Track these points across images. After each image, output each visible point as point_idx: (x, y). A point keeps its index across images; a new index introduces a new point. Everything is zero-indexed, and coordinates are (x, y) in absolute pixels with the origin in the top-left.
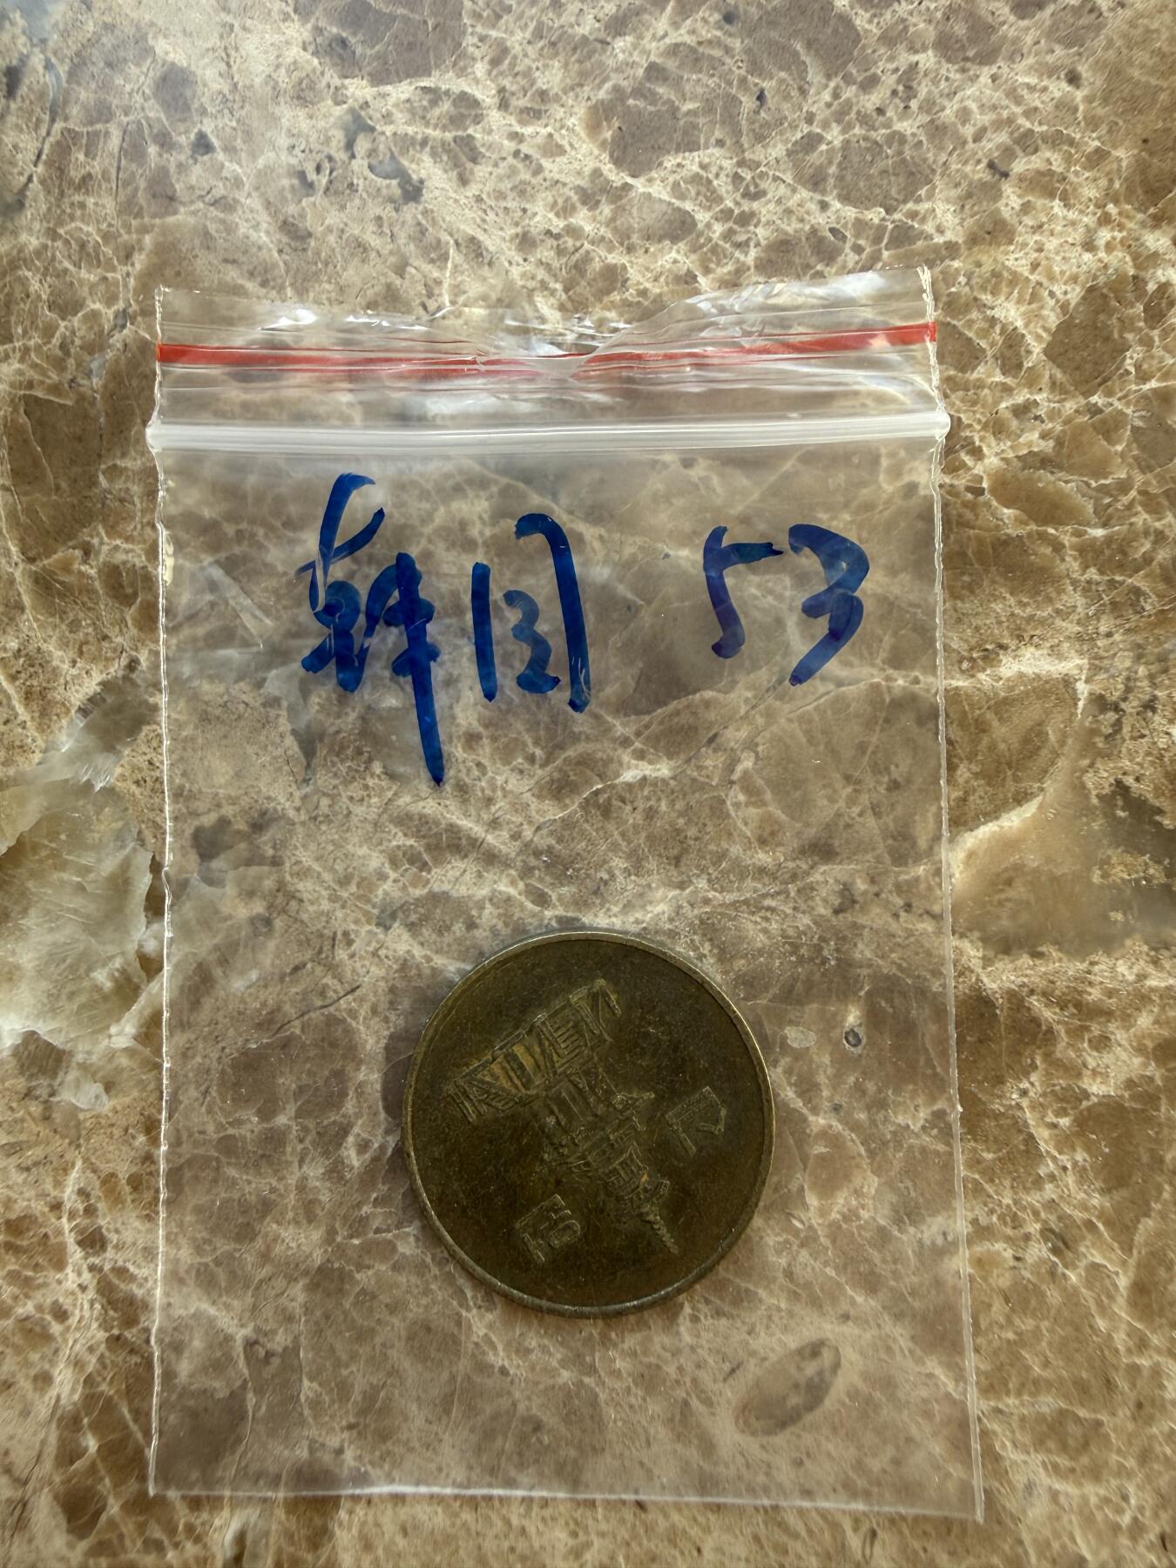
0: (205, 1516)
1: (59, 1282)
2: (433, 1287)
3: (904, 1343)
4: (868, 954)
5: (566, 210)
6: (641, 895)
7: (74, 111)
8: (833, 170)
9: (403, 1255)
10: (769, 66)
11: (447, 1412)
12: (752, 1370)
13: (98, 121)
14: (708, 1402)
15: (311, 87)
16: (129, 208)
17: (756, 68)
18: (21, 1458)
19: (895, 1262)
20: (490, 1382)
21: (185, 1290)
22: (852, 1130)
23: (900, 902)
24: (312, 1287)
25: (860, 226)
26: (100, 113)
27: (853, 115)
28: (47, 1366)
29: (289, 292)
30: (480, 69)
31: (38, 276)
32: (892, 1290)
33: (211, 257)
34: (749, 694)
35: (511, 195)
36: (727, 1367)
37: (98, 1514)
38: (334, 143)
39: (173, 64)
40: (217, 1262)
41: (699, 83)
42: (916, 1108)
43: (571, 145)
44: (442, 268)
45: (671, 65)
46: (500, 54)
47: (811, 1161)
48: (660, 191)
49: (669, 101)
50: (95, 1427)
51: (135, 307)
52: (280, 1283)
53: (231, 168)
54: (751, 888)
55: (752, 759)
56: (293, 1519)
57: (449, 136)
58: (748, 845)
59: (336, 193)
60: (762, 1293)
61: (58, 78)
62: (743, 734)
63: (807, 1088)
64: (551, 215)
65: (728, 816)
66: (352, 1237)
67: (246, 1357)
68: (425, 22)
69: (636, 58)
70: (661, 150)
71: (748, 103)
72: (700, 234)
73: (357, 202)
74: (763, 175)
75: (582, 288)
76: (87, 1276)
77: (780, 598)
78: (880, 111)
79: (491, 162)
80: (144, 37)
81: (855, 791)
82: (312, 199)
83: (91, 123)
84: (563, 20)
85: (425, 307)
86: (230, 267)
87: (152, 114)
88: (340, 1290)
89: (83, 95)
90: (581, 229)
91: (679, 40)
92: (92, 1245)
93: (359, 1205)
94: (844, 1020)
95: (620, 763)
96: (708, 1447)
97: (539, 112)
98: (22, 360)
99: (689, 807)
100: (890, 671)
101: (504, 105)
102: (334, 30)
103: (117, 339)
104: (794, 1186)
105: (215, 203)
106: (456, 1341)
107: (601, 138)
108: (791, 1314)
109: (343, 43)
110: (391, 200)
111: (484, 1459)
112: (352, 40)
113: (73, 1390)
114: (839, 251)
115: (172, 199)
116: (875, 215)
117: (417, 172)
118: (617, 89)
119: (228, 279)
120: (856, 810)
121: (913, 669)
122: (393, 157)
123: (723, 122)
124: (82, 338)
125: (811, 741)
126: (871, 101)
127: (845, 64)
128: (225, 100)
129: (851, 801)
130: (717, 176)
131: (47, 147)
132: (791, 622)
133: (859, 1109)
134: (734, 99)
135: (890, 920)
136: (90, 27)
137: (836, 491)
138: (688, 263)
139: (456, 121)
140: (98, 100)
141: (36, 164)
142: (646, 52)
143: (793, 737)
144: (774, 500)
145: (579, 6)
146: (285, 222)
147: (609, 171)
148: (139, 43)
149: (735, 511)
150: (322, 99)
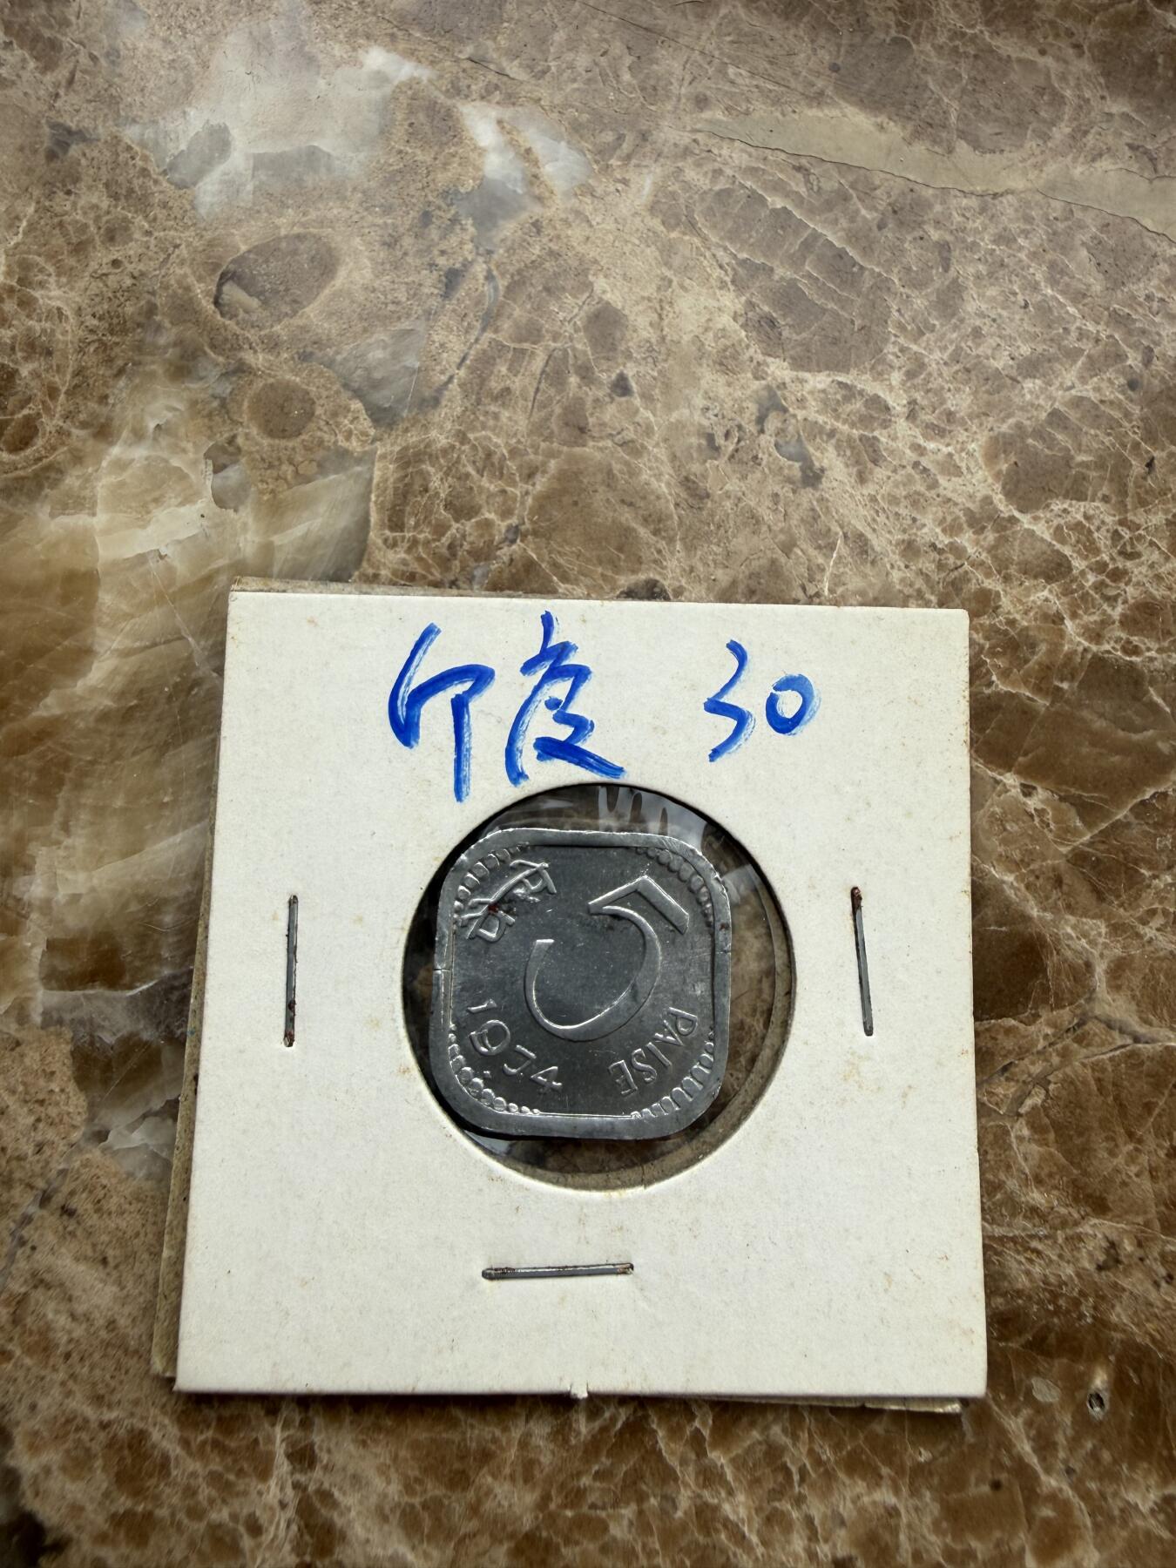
1: (260, 1494)
4: (1124, 1319)
7: (506, 325)
9: (614, 1539)
10: (1162, 437)
13: (526, 341)
15: (735, 357)
16: (539, 429)
17: (1151, 437)
21: (386, 1528)
22: (1082, 1498)
23: (1162, 1271)
24: (517, 1552)
26: (530, 332)
29: (678, 546)
30: (896, 377)
31: (440, 475)
33: (610, 495)
34: (1049, 1031)
35: (904, 503)
38: (747, 415)
39: (608, 303)
40: (425, 1506)
42: (1148, 1488)
43: (968, 468)
44: (828, 557)
45: (1073, 416)
46: (916, 369)
47: (1037, 1524)
48: (1043, 531)
49: (1066, 449)
51: (528, 526)
52: (484, 1541)
53: (645, 414)
54: (1020, 1226)
55: (1042, 1096)
57: (856, 433)
58: (1025, 1182)
59: (741, 462)
61: (496, 289)
62: (1036, 1069)
63: (1044, 1445)
64: (938, 530)
65: (1010, 1147)
66: (565, 1506)
68: (852, 322)
69: (1041, 402)
70: (1050, 493)
71: (1137, 467)
72: (1074, 580)
73: (758, 475)
74: (1140, 538)
76: (290, 1492)
77: (1092, 943)
79: (892, 468)
80: (586, 272)
81: (1137, 1149)
82: (716, 462)
83: (520, 341)
84: (980, 351)
85: (804, 589)
86: (626, 509)
87: (579, 346)
89: (517, 312)
90: (964, 550)
91: (1084, 394)
92: (301, 1461)
93: (579, 1475)
94: (1091, 1379)
97: (944, 430)
98: (409, 551)
101: (911, 416)
102: (766, 309)
103: (505, 553)
104: (1015, 1546)
105: (624, 444)
107: (997, 468)
109: (772, 323)
110: (789, 480)
112: (781, 322)
115: (582, 430)
117: (821, 462)
118: (1019, 426)
119: (623, 519)
120: (1134, 1169)
122: (799, 440)
123: (1111, 480)
124: (472, 543)
125: (1101, 1090)
128: (651, 350)
129: (1132, 1159)
130: (1098, 529)
131: (472, 352)
132: (1100, 969)
133: (1092, 1479)
134: (1125, 460)
135: (1151, 1288)
136: (536, 250)
137: (1162, 851)
138: (1058, 604)
139: (865, 421)
140: (530, 320)
141: (459, 366)
142: (1053, 399)
143: (1085, 1083)
144: (1102, 847)
145: (998, 340)
146: (687, 479)
147: (1000, 501)
148: (581, 277)
149: (1064, 850)
150: (743, 371)
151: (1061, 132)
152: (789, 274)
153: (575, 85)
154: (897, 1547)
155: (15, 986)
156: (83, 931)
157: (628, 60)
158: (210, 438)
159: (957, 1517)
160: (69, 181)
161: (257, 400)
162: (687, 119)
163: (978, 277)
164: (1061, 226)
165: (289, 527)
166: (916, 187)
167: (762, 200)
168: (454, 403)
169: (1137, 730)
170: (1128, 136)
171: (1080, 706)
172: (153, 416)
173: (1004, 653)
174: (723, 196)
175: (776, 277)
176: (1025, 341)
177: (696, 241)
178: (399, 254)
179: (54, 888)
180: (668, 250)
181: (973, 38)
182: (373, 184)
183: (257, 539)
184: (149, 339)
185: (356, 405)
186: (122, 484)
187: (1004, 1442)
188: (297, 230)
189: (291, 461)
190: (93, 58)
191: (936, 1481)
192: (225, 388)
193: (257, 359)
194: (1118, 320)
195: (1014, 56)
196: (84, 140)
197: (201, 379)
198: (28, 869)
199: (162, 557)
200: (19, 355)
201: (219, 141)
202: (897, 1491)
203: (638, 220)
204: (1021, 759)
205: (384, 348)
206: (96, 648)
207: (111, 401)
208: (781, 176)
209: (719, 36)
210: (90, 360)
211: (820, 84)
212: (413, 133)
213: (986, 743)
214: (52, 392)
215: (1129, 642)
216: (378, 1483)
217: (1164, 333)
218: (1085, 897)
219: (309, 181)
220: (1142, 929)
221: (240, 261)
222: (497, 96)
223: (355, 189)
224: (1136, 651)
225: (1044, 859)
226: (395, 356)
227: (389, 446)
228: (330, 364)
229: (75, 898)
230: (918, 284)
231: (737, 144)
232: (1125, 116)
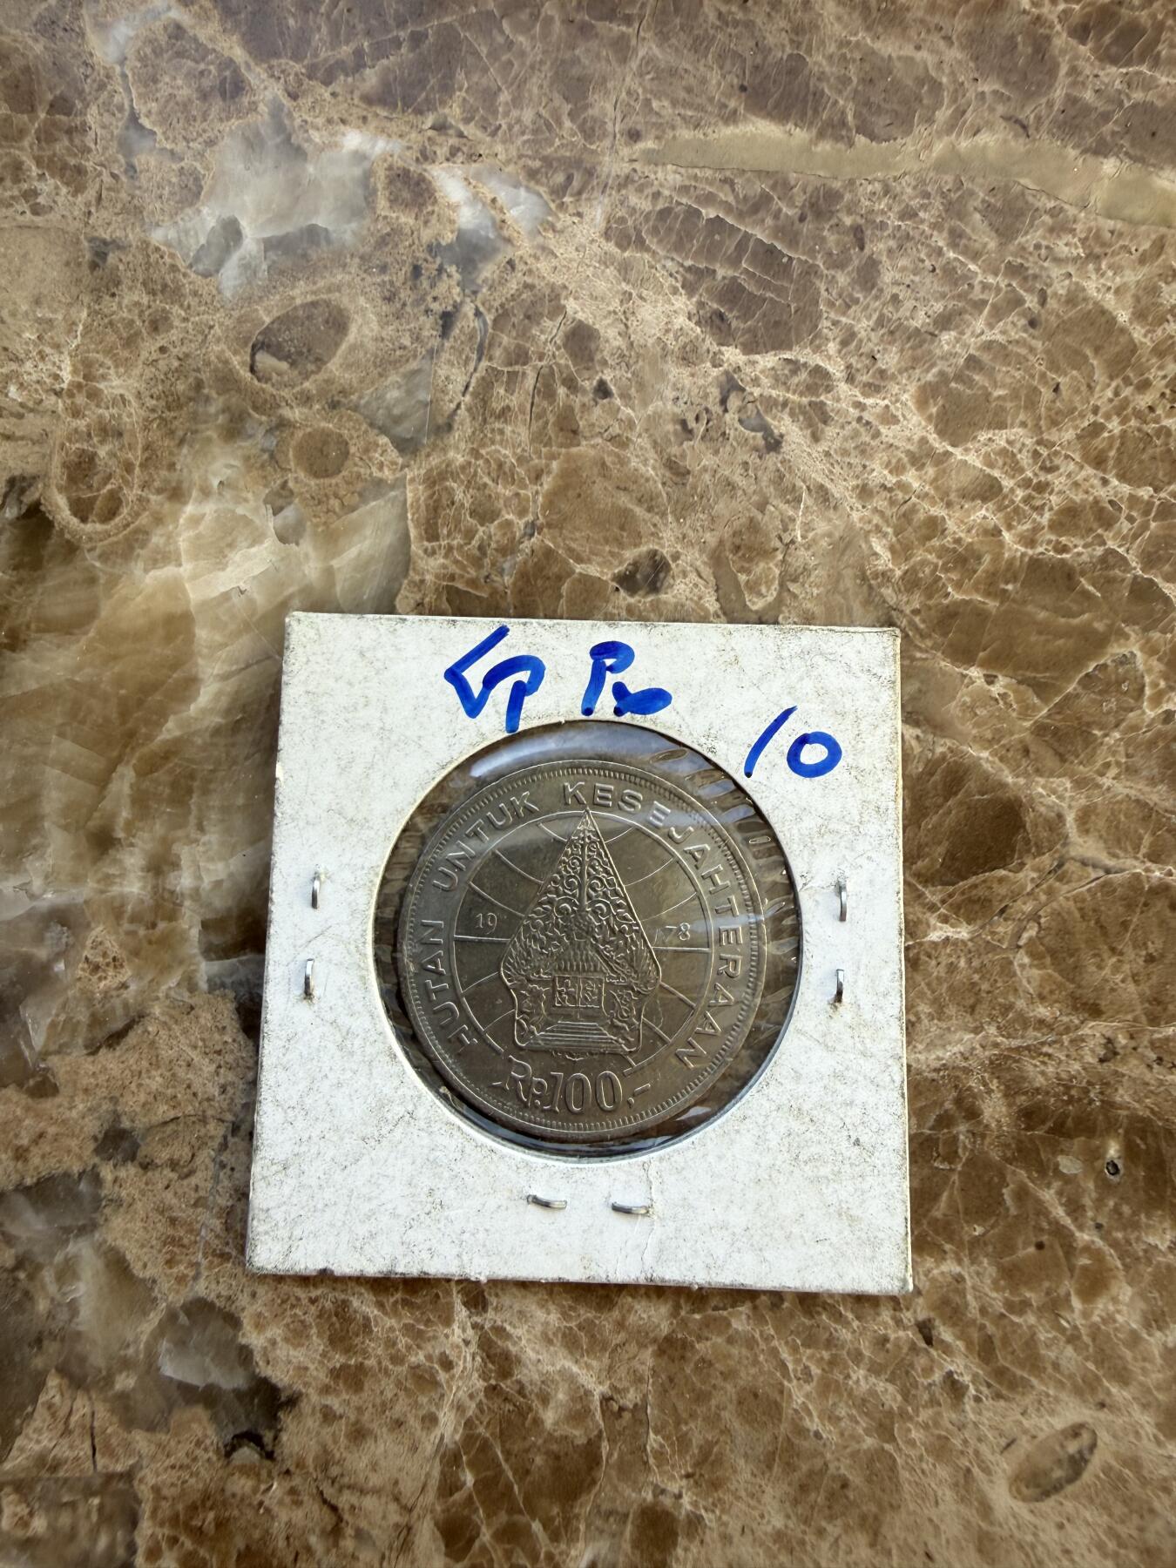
0: (563, 1546)
1: (447, 1336)
2: (761, 1358)
3: (1150, 1430)
4: (1127, 1099)
5: (898, 469)
6: (941, 1036)
7: (498, 353)
8: (1112, 453)
9: (737, 1331)
10: (1063, 365)
11: (770, 1467)
12: (1024, 1445)
13: (517, 363)
14: (987, 1471)
15: (695, 350)
16: (539, 438)
17: (1054, 366)
18: (408, 1487)
19: (1144, 1360)
20: (806, 1444)
21: (552, 1348)
22: (1111, 1246)
23: (1154, 1056)
24: (660, 1353)
25: (1133, 500)
26: (519, 356)
27: (1130, 410)
28: (433, 1409)
29: (670, 518)
30: (832, 347)
31: (463, 488)
32: (1141, 1384)
33: (606, 484)
34: (1035, 875)
35: (853, 453)
36: (1003, 1442)
37: (471, 1541)
38: (711, 398)
39: (581, 322)
40: (580, 1327)
41: (1009, 374)
42: (1164, 1231)
43: (904, 416)
44: (796, 508)
45: (986, 358)
46: (848, 338)
47: (1077, 1272)
48: (974, 460)
49: (984, 387)
50: (471, 1464)
51: (541, 520)
52: (632, 1348)
53: (626, 411)
54: (1033, 1036)
55: (1036, 929)
56: (638, 1553)
57: (805, 400)
58: (1032, 1001)
59: (711, 439)
60: (1035, 1381)
61: (485, 323)
62: (1028, 908)
63: (1074, 1208)
64: (886, 472)
65: (1015, 974)
66: (693, 1312)
67: (603, 1412)
68: (789, 306)
69: (958, 349)
70: (975, 426)
71: (1046, 394)
72: (1005, 497)
73: (728, 448)
74: (1056, 453)
75: (909, 531)
76: (470, 1332)
77: (1061, 797)
78: (1151, 409)
79: (839, 425)
80: (558, 297)
81: (1119, 961)
82: (691, 443)
83: (512, 365)
84: (900, 314)
85: (780, 538)
86: (622, 493)
87: (562, 362)
88: (683, 1357)
89: (505, 340)
90: (909, 485)
91: (993, 338)
92: (476, 1307)
94: (1106, 1151)
95: (928, 925)
96: (986, 1509)
97: (879, 387)
98: (446, 556)
99: (983, 965)
100: (1149, 864)
101: (850, 379)
102: (715, 306)
103: (526, 545)
104: (1062, 1291)
105: (612, 439)
106: (778, 1406)
107: (928, 412)
108: (1057, 1400)
109: (721, 316)
110: (756, 449)
111: (800, 1510)
112: (729, 315)
113: (455, 1430)
114: (1117, 520)
115: (575, 432)
116: (1145, 492)
117: (778, 428)
118: (942, 374)
119: (620, 503)
120: (1119, 977)
121: (1165, 863)
122: (759, 414)
123: (1026, 408)
124: (497, 542)
125: (1083, 917)
126: (1143, 401)
127: (1124, 369)
128: (622, 356)
129: (1116, 969)
130: (1020, 451)
131: (473, 382)
132: (1070, 818)
133: (1117, 1229)
134: (1035, 389)
135: (1146, 1071)
136: (513, 286)
137: (1109, 713)
138: (995, 519)
139: (811, 389)
140: (518, 346)
141: (464, 394)
142: (966, 346)
143: (1069, 913)
144: (1059, 717)
145: (914, 303)
146: (669, 460)
147: (933, 438)
148: (553, 302)
149: (1027, 724)
150: (703, 361)
151: (943, 115)
152: (730, 273)
153: (526, 137)
154: (967, 1305)
155: (181, 962)
156: (229, 910)
157: (567, 108)
158: (266, 486)
159: (1012, 1275)
160: (111, 285)
161: (300, 449)
162: (625, 152)
163: (890, 251)
164: (954, 196)
165: (343, 551)
166: (829, 182)
167: (698, 213)
168: (464, 425)
169: (1074, 616)
170: (1001, 109)
171: (1025, 602)
172: (215, 475)
173: (955, 568)
174: (665, 214)
175: (719, 277)
176: (937, 300)
177: (647, 256)
178: (398, 306)
179: (199, 878)
180: (625, 269)
181: (858, 44)
182: (367, 249)
183: (319, 565)
184: (201, 410)
185: (383, 440)
186: (198, 537)
187: (1042, 1211)
188: (310, 298)
189: (336, 496)
190: (114, 176)
191: (990, 1249)
192: (271, 442)
193: (295, 414)
194: (1015, 271)
195: (894, 55)
196: (119, 248)
197: (250, 436)
198: (176, 865)
199: (242, 592)
200: (95, 440)
201: (231, 232)
202: (959, 1261)
203: (594, 247)
204: (981, 654)
205: (399, 387)
206: (201, 676)
207: (178, 467)
208: (709, 189)
209: (641, 75)
210: (155, 434)
211: (732, 104)
212: (394, 201)
213: (951, 645)
214: (129, 467)
215: (1058, 542)
216: (540, 1315)
217: (1054, 275)
218: (1050, 761)
219: (313, 255)
220: (1100, 780)
221: (267, 331)
222: (460, 158)
223: (352, 256)
224: (1065, 549)
225: (1012, 734)
226: (409, 393)
227: (416, 471)
228: (356, 408)
229: (218, 884)
230: (839, 264)
231: (669, 167)
232: (995, 92)
